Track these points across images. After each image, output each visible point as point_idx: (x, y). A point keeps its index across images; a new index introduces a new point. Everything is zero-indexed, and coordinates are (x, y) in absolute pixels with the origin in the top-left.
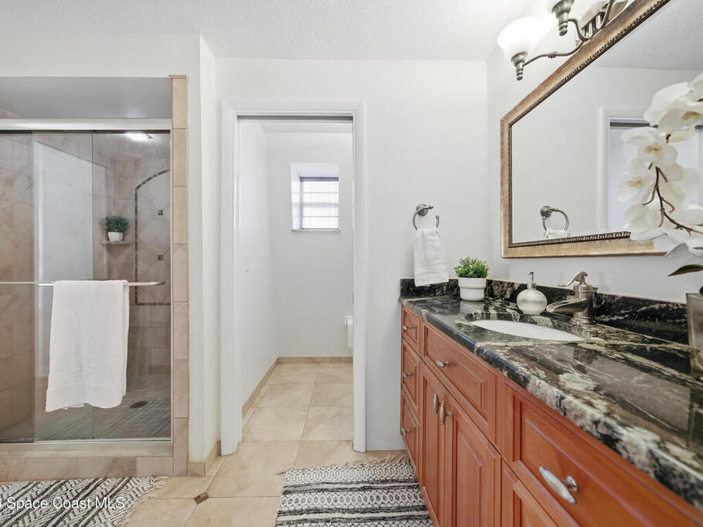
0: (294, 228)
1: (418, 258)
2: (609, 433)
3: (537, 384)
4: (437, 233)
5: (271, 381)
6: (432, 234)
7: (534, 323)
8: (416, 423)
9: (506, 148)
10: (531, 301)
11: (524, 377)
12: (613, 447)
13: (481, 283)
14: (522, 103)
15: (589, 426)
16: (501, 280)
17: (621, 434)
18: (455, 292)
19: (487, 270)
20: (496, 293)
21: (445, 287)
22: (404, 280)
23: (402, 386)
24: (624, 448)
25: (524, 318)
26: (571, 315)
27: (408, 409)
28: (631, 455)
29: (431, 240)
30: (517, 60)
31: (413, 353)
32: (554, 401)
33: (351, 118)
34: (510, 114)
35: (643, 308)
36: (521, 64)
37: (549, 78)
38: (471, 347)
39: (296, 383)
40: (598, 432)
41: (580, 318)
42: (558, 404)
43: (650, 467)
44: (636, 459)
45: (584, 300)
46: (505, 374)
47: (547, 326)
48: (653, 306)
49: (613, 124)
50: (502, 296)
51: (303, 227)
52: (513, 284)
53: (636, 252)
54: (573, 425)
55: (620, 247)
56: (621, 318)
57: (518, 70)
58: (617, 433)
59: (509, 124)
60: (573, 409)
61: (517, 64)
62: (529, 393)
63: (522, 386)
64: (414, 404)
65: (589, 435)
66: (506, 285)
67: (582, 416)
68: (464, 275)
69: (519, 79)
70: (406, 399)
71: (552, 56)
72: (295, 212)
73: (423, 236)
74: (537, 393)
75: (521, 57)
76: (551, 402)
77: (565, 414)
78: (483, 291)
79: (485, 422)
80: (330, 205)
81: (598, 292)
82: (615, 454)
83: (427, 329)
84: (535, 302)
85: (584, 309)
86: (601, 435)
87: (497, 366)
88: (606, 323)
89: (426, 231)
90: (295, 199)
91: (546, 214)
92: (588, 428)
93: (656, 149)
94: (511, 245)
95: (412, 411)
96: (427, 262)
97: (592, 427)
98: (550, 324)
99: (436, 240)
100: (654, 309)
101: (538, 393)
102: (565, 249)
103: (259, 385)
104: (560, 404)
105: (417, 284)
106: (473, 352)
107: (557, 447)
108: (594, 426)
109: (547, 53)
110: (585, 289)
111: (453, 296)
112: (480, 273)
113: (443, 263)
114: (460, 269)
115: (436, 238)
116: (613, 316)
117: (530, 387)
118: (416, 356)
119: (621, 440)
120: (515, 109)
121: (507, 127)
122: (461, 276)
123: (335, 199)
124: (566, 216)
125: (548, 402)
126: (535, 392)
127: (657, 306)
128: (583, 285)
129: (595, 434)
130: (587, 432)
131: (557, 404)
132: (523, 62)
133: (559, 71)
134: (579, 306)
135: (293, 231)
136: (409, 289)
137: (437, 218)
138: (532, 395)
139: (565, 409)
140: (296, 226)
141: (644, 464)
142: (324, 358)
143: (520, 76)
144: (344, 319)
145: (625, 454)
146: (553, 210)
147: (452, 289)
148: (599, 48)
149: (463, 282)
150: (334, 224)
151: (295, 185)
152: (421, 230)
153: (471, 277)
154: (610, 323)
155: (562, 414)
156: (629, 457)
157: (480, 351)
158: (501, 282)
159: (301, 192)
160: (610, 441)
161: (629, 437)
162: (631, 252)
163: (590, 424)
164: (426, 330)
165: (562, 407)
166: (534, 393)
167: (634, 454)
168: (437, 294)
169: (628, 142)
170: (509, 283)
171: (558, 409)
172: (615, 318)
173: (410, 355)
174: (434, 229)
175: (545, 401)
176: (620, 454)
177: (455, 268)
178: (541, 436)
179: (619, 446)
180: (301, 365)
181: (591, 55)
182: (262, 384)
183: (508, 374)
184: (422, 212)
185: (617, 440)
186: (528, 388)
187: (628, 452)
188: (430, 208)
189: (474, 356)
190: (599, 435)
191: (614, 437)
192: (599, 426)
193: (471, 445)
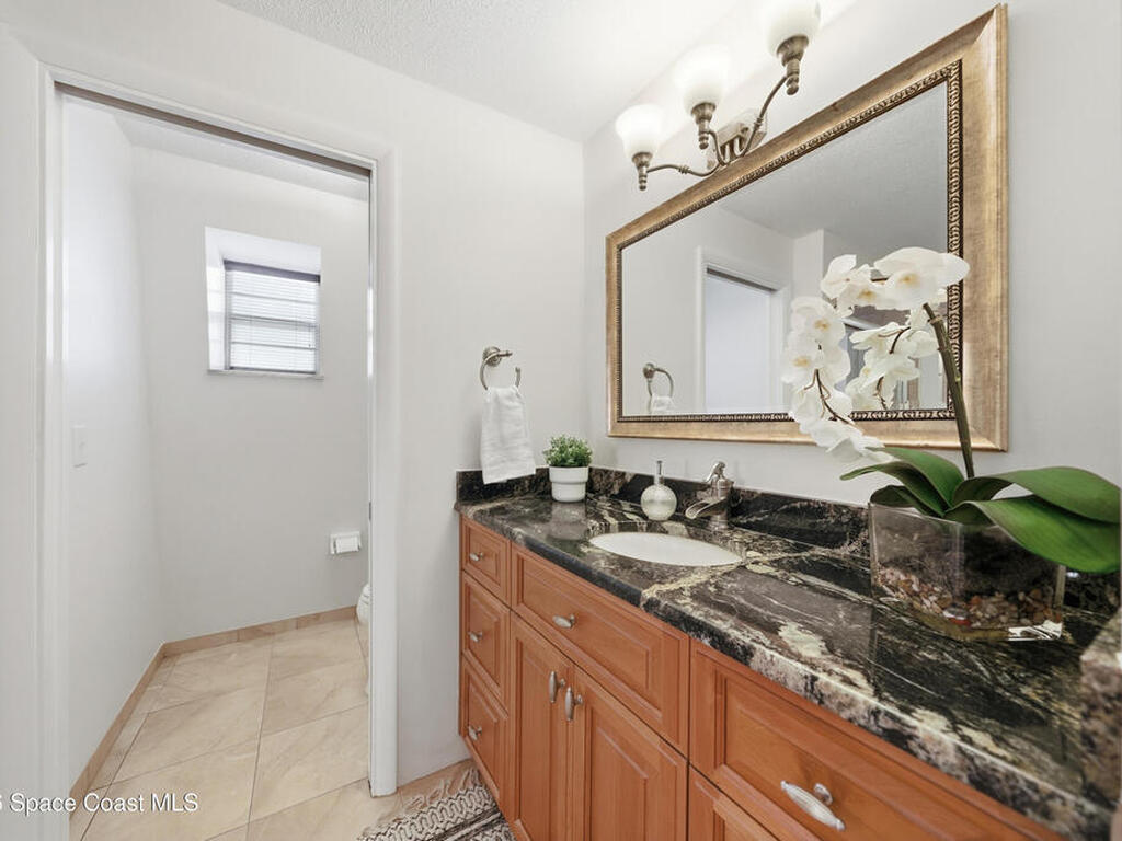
0: (212, 368)
1: (487, 437)
2: (897, 727)
3: (769, 658)
4: (518, 396)
5: (147, 705)
6: (510, 398)
7: (665, 532)
8: (497, 715)
9: (615, 279)
10: (658, 501)
11: (743, 647)
12: (905, 746)
13: (581, 474)
14: (638, 222)
15: (864, 718)
16: (607, 468)
17: (915, 728)
18: (541, 489)
19: (590, 454)
20: (597, 486)
21: (527, 482)
22: (464, 473)
23: (461, 653)
24: (922, 747)
25: (653, 527)
26: (709, 518)
27: (478, 690)
28: (933, 757)
29: (508, 408)
30: (641, 159)
31: (490, 599)
32: (801, 684)
33: (367, 172)
34: (620, 232)
35: (785, 507)
36: (645, 169)
37: (675, 198)
38: (633, 599)
39: (219, 694)
40: (879, 726)
41: (718, 523)
42: (809, 687)
43: (962, 769)
44: (941, 760)
45: (722, 498)
46: (706, 641)
47: (681, 535)
48: (793, 504)
49: (710, 271)
50: (606, 492)
51: (233, 365)
52: (624, 474)
53: (777, 439)
54: (837, 717)
55: (759, 432)
56: (760, 519)
57: (641, 176)
58: (909, 726)
59: (619, 244)
60: (835, 694)
61: (640, 166)
62: (753, 671)
63: (740, 661)
64: (493, 685)
65: (864, 731)
66: (613, 475)
67: (852, 703)
68: (561, 463)
69: (643, 188)
70: (472, 673)
71: (684, 171)
72: (215, 331)
73: (497, 399)
74: (769, 672)
75: (645, 159)
76: (796, 683)
77: (821, 702)
78: (584, 486)
79: (656, 712)
80: (296, 324)
81: (734, 486)
82: (908, 756)
83: (523, 560)
84: (663, 503)
85: (723, 510)
86: (885, 730)
87: (688, 629)
88: (744, 526)
89: (501, 391)
90: (215, 304)
91: (648, 374)
92: (862, 722)
93: (824, 326)
94: (621, 418)
95: (489, 697)
96: (503, 443)
97: (869, 719)
98: (685, 532)
99: (516, 407)
100: (795, 508)
101: (772, 672)
102: (695, 430)
103: (115, 724)
104: (812, 688)
105: (487, 480)
106: (637, 605)
107: (795, 741)
108: (872, 719)
109: (679, 165)
110: (723, 484)
111: (539, 494)
112: (581, 460)
113: (526, 445)
114: (553, 454)
115: (516, 404)
116: (751, 517)
117: (755, 663)
118: (498, 606)
119: (918, 737)
120: (628, 227)
121: (615, 249)
122: (555, 465)
123: (309, 313)
124: (669, 377)
125: (790, 684)
126: (766, 670)
127: (798, 505)
128: (721, 480)
129: (874, 729)
130: (860, 725)
131: (806, 688)
132: (647, 166)
133: (688, 193)
134: (717, 508)
135: (212, 373)
136: (471, 487)
137: (518, 371)
138: (759, 674)
139: (822, 695)
140: (216, 361)
141: (952, 766)
142: (284, 622)
143: (644, 184)
144: (329, 539)
145: (922, 754)
146: (658, 370)
147: (539, 485)
148: (736, 179)
149: (557, 474)
150: (306, 362)
151: (215, 275)
152: (493, 388)
153: (571, 466)
154: (749, 526)
155: (817, 702)
156: (929, 759)
157: (651, 605)
158: (606, 471)
159: (228, 291)
160: (900, 738)
161: (924, 730)
162: (772, 439)
163: (866, 715)
164: (521, 561)
165: (816, 691)
166: (763, 671)
167: (938, 753)
168: (516, 492)
169: (798, 311)
170: (617, 473)
171: (808, 694)
172: (753, 520)
173: (483, 602)
174: (513, 389)
175: (785, 682)
176: (915, 755)
177: (545, 453)
178: (767, 728)
179: (913, 745)
180: (228, 648)
181: (726, 185)
182: (122, 721)
183: (713, 643)
184: (492, 360)
185: (911, 737)
186: (752, 664)
187: (928, 752)
188: (508, 355)
189: (638, 613)
190: (880, 730)
191: (905, 733)
192: (880, 717)
193: (626, 746)
